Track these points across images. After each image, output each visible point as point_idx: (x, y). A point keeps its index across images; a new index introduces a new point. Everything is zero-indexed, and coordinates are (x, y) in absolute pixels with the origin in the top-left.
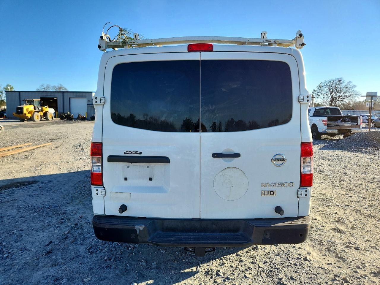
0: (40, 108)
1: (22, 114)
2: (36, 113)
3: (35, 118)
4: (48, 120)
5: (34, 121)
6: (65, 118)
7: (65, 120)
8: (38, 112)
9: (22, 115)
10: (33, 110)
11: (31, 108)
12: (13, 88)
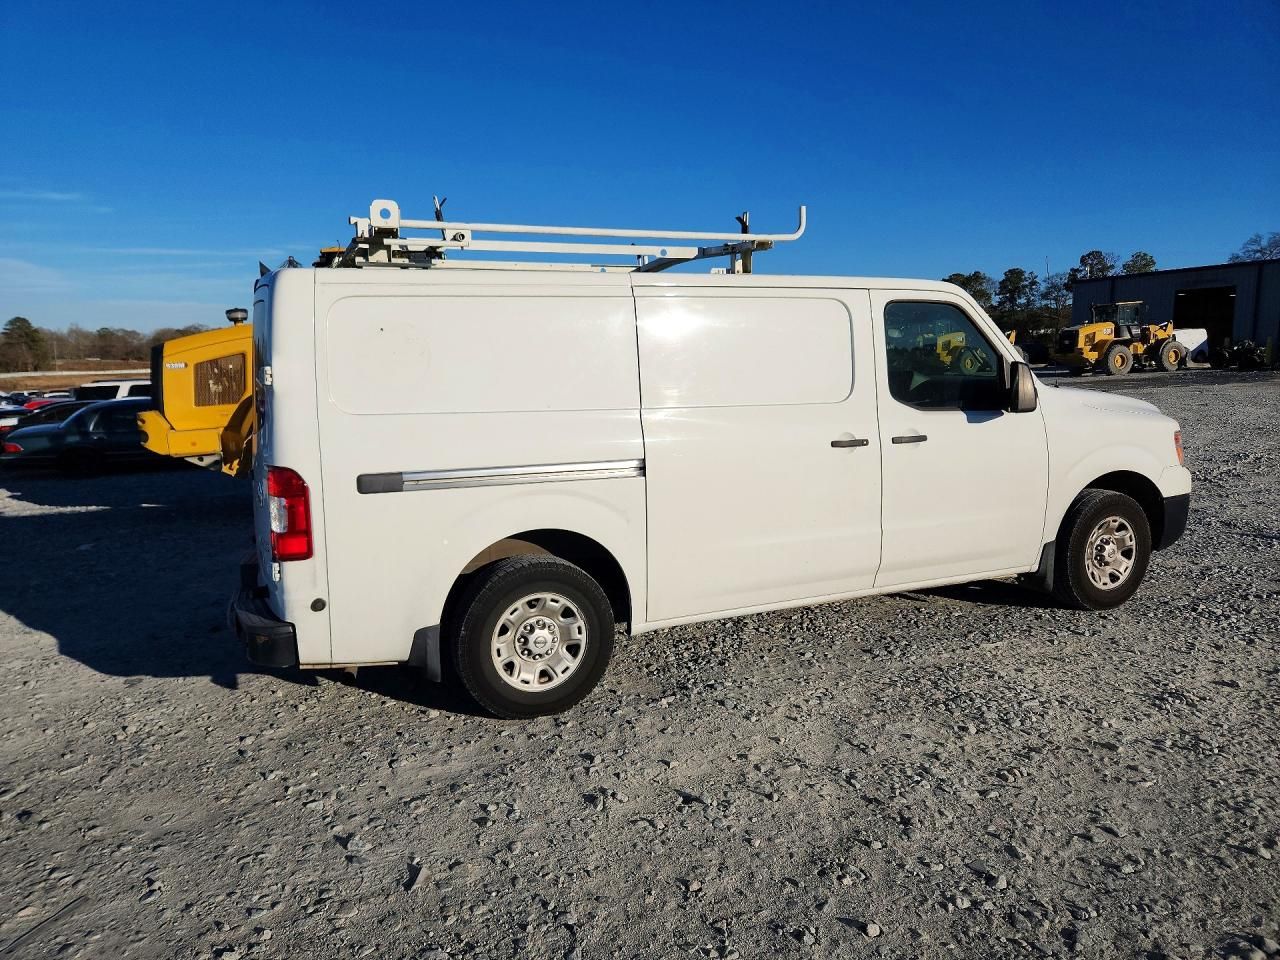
0: (1136, 331)
1: (1072, 351)
2: (1119, 348)
3: (1115, 361)
4: (1161, 368)
5: (1109, 373)
6: (1232, 361)
7: (1234, 370)
8: (1127, 343)
9: (1071, 355)
10: (1112, 337)
11: (1104, 331)
12: (1154, 263)
